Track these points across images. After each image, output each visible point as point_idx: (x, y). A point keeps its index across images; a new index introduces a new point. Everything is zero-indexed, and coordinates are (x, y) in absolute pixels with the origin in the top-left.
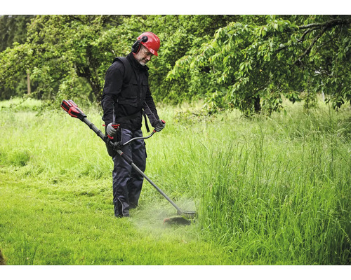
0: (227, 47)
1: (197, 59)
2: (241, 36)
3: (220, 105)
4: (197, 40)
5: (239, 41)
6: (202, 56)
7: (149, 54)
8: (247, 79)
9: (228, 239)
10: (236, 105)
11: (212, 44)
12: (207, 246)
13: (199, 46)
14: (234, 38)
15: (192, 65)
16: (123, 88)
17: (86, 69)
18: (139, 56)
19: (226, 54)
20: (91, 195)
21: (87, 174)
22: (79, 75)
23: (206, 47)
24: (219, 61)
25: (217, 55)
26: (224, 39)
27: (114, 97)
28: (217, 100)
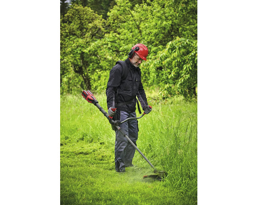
0: (175, 54)
1: (155, 62)
2: (184, 47)
3: (171, 93)
4: (154, 49)
5: (183, 50)
6: (158, 60)
7: (140, 59)
8: (188, 76)
9: (180, 185)
10: (181, 93)
11: (165, 52)
12: (166, 190)
13: (155, 53)
14: (180, 49)
15: (152, 66)
16: (122, 83)
17: (81, 68)
18: (134, 61)
19: (174, 59)
20: (86, 154)
21: (82, 139)
22: (76, 72)
23: (161, 54)
24: (170, 64)
25: (168, 59)
26: (173, 48)
27: (115, 89)
28: (169, 89)
